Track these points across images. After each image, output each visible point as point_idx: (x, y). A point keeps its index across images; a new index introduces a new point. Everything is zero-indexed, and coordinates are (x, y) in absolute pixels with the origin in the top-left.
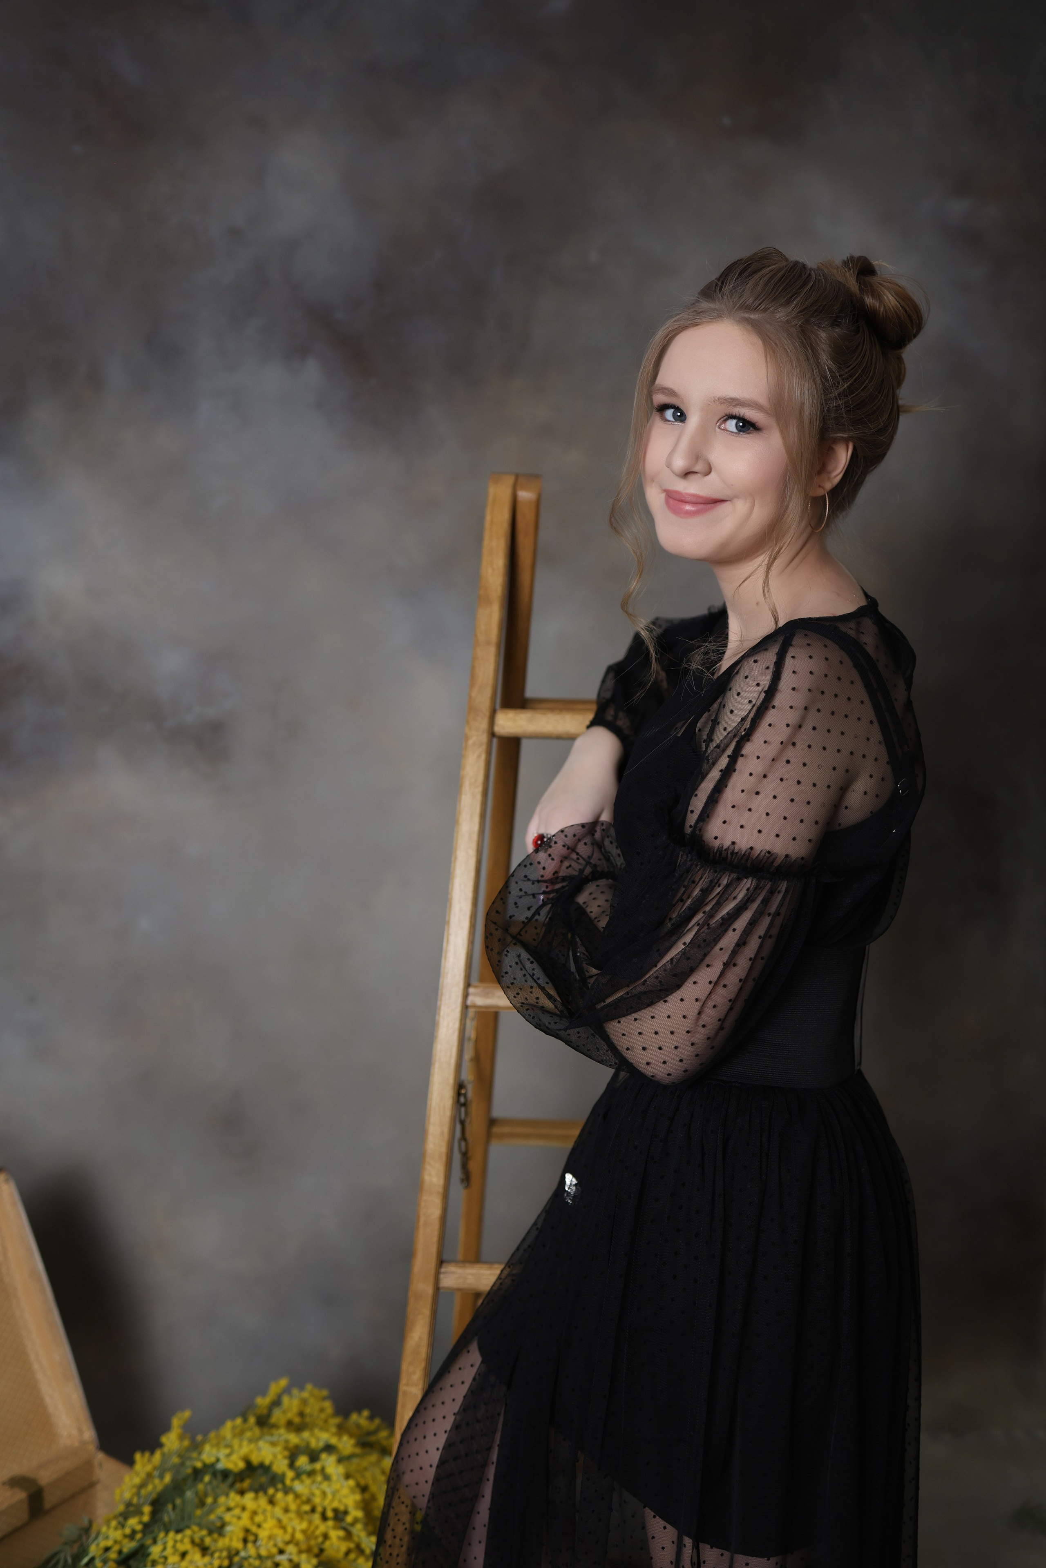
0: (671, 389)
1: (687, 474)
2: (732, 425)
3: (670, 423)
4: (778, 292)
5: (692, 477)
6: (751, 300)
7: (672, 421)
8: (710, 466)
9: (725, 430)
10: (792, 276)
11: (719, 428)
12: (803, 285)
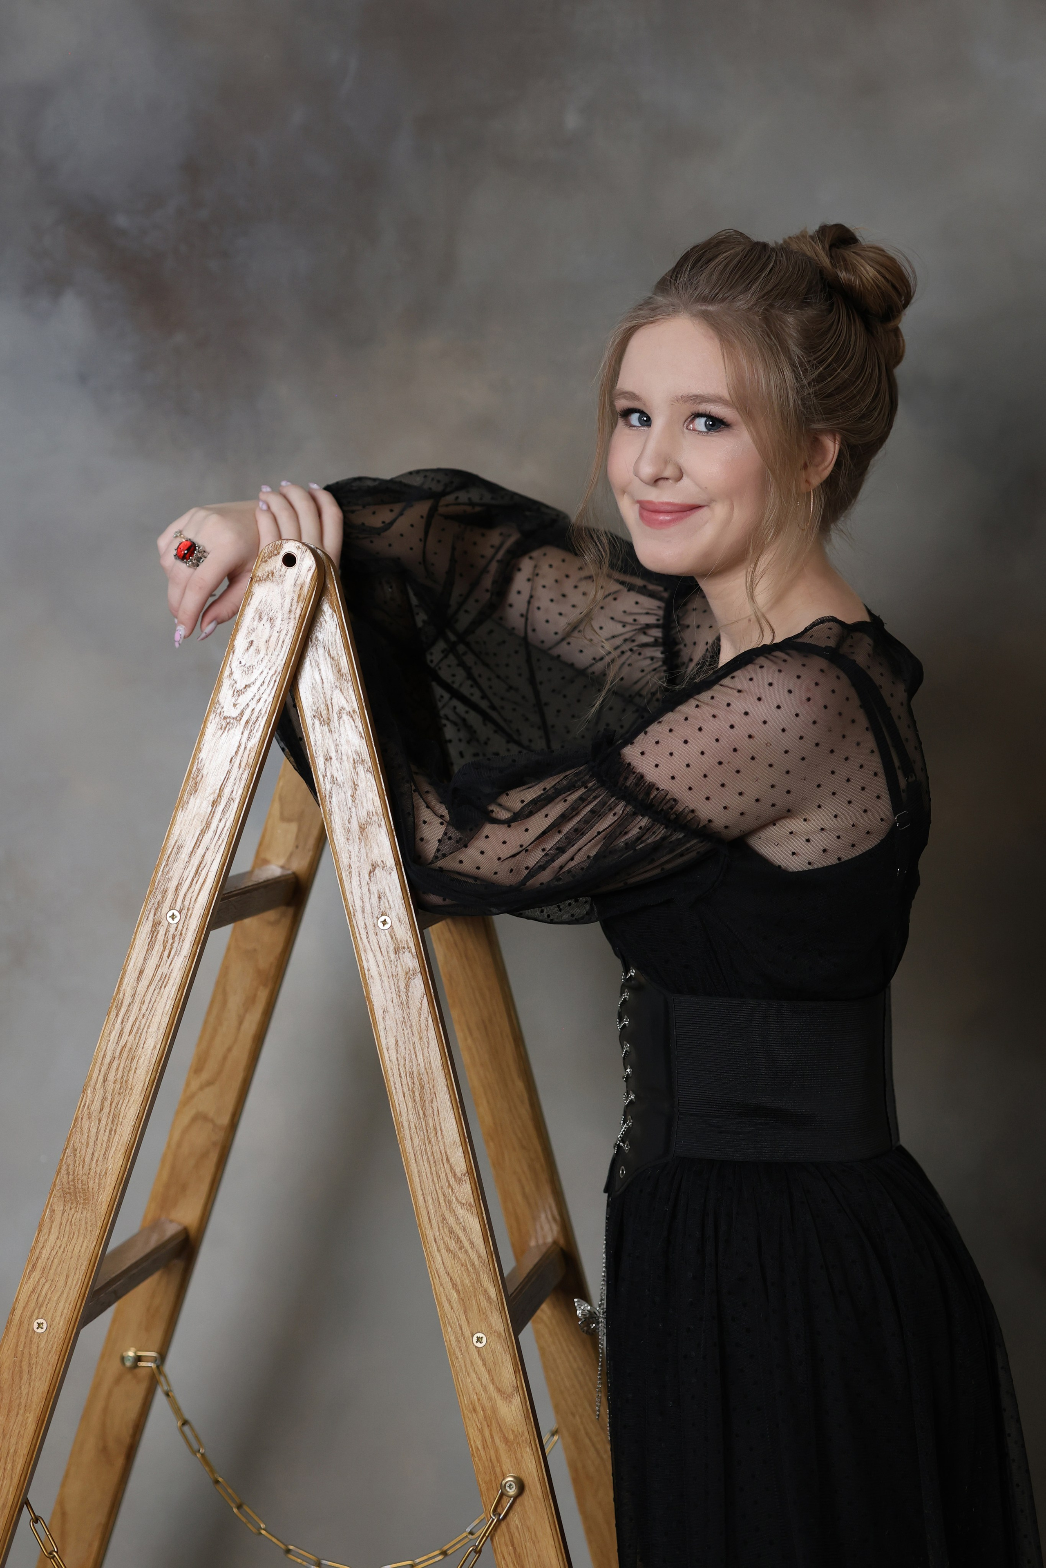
0: (632, 393)
1: (656, 481)
2: (700, 423)
3: (635, 428)
4: (735, 280)
5: (661, 483)
6: (707, 291)
7: (638, 427)
8: (681, 470)
9: (694, 430)
10: (749, 261)
11: (688, 428)
12: (762, 270)
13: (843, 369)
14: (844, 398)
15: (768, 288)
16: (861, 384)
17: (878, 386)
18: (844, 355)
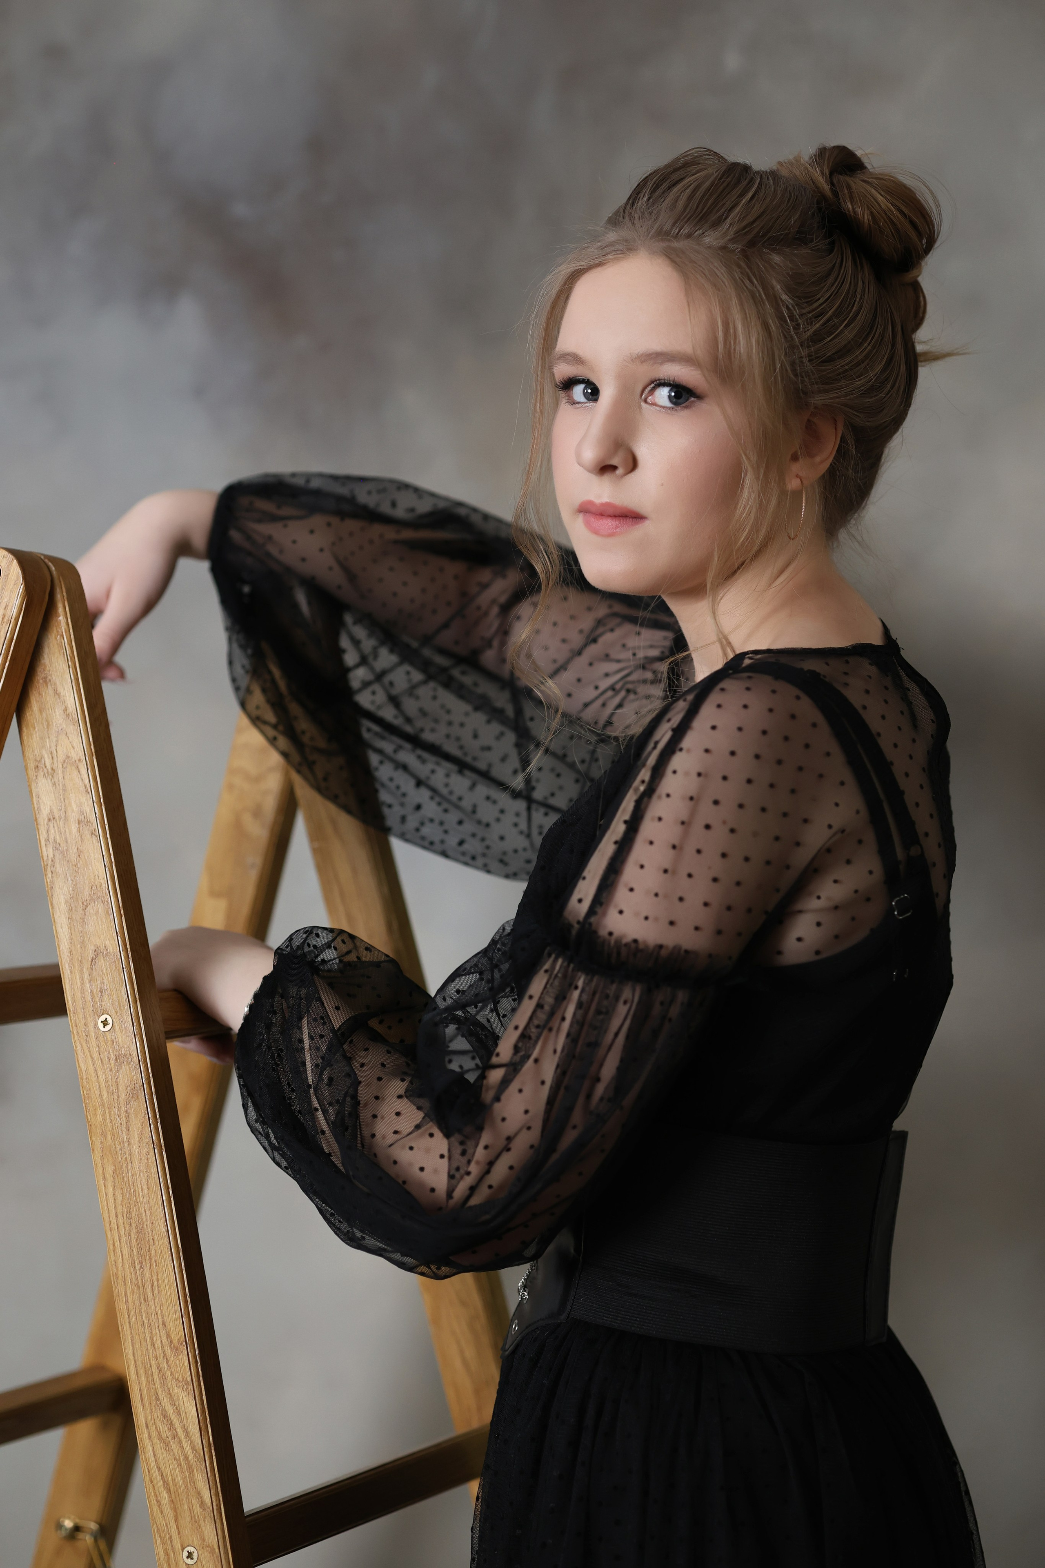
0: (574, 354)
1: (605, 469)
2: (663, 395)
3: (580, 406)
5: (611, 474)
6: (670, 223)
7: (583, 403)
8: (635, 457)
9: (654, 404)
10: (725, 184)
11: (645, 401)
12: (742, 195)
13: (847, 326)
14: (847, 364)
15: (750, 219)
16: (869, 348)
17: (892, 349)
18: (848, 306)
